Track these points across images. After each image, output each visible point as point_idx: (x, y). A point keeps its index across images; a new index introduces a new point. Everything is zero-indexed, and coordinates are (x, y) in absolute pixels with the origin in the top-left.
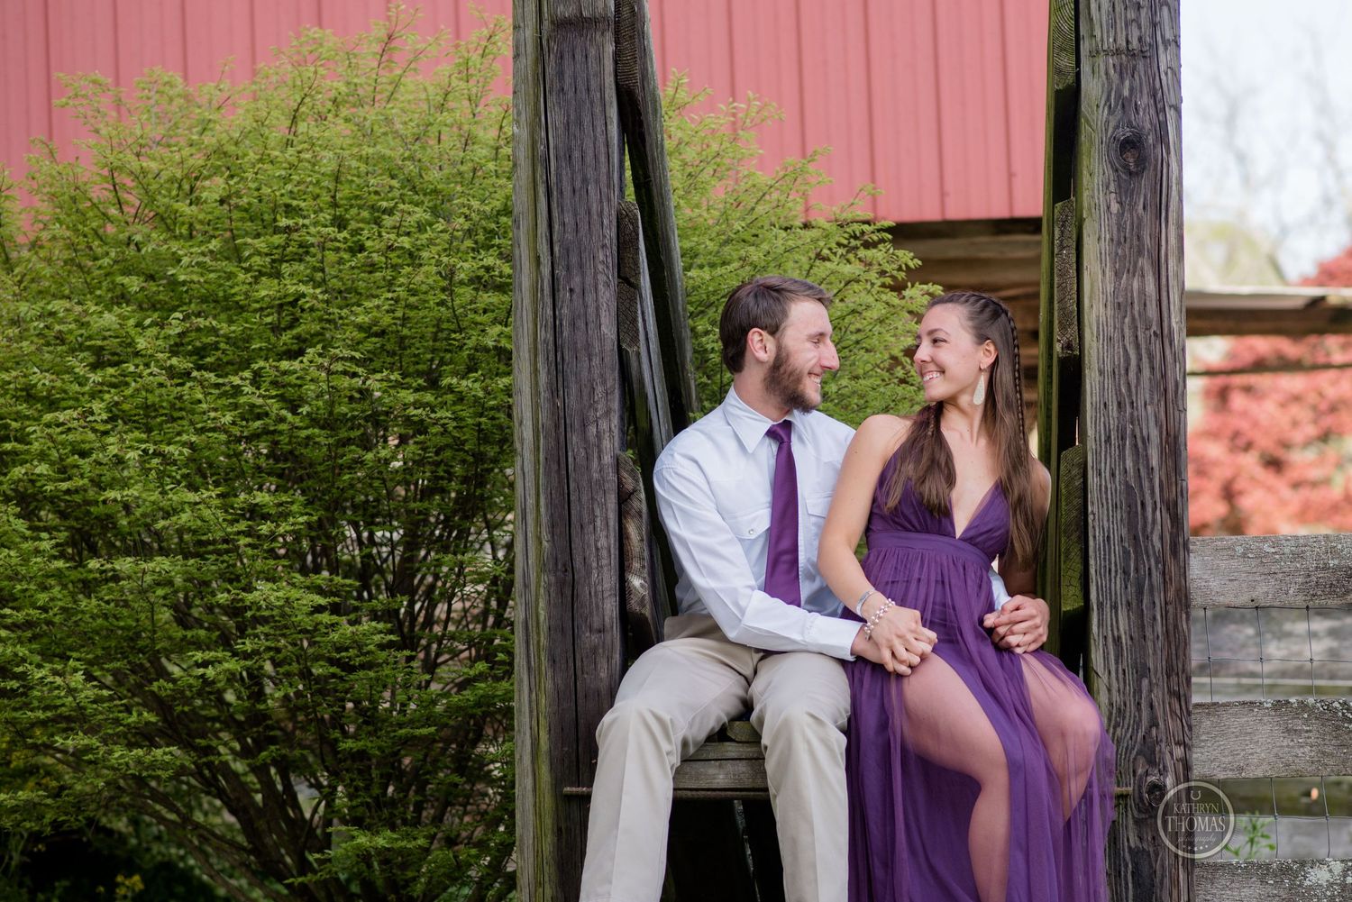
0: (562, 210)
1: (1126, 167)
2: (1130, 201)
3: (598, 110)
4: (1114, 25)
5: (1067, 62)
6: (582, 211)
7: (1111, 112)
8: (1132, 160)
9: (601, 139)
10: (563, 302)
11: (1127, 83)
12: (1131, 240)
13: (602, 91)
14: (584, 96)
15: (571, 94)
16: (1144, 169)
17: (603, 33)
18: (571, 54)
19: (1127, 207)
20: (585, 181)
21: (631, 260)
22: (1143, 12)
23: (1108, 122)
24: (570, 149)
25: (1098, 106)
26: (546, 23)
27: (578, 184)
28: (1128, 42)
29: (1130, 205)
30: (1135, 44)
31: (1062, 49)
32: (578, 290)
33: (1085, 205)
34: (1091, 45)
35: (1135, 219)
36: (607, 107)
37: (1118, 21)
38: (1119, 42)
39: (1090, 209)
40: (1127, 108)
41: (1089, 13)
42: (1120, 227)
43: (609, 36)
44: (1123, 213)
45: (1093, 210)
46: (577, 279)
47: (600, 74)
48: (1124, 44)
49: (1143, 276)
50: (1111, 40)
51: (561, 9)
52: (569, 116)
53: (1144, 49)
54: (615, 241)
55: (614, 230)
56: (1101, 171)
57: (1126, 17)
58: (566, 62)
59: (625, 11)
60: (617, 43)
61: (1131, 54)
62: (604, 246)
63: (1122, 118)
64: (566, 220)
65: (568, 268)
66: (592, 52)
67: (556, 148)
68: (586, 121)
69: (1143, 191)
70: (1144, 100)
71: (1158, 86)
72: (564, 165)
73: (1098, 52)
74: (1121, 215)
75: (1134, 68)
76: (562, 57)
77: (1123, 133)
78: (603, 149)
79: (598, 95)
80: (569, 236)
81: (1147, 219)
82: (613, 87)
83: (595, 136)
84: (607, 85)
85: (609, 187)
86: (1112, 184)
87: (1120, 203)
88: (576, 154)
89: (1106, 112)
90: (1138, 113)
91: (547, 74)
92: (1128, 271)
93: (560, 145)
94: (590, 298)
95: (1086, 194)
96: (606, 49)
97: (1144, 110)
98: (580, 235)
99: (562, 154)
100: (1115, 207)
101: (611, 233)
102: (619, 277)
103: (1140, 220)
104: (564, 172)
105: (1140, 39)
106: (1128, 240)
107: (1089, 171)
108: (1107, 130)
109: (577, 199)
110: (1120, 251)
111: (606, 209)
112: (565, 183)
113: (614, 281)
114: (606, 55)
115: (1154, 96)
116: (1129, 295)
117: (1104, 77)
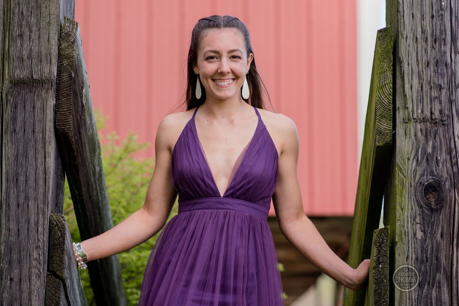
0: (9, 219)
1: (428, 205)
2: (431, 231)
3: (40, 146)
4: (422, 101)
5: (386, 126)
6: (23, 221)
7: (418, 163)
8: (433, 200)
9: (41, 168)
10: (4, 288)
11: (431, 143)
12: (432, 260)
13: (44, 132)
14: (31, 136)
15: (20, 135)
16: (442, 207)
17: (47, 91)
18: (22, 105)
19: (429, 235)
20: (27, 198)
21: (58, 259)
22: (444, 92)
23: (416, 171)
24: (17, 174)
25: (408, 159)
26: (6, 82)
27: (21, 201)
28: (432, 113)
29: (431, 233)
30: (437, 114)
31: (382, 117)
32: (16, 279)
33: (398, 231)
34: (404, 114)
35: (435, 244)
36: (47, 145)
37: (425, 98)
38: (425, 112)
39: (401, 235)
40: (430, 160)
41: (404, 91)
42: (423, 250)
43: (52, 94)
44: (426, 240)
45: (403, 236)
46: (16, 271)
47: (43, 120)
48: (429, 114)
49: (440, 287)
50: (419, 111)
51: (17, 72)
52: (18, 150)
53: (444, 119)
54: (46, 244)
55: (46, 235)
56: (410, 207)
57: (431, 95)
58: (19, 112)
59: (65, 76)
60: (57, 98)
61: (434, 122)
62: (38, 247)
63: (426, 169)
64: (11, 227)
65: (10, 263)
66: (38, 104)
67: (7, 173)
68: (31, 154)
69: (441, 223)
70: (443, 156)
71: (453, 146)
72: (12, 186)
73: (409, 120)
74: (424, 241)
75: (436, 133)
76: (16, 107)
77: (428, 179)
78: (41, 175)
79: (41, 136)
80: (13, 239)
81: (444, 244)
82: (52, 130)
83: (36, 166)
84: (47, 128)
85: (44, 203)
86: (418, 217)
87: (424, 232)
88: (22, 178)
89: (415, 163)
90: (438, 166)
91: (4, 119)
92: (429, 283)
93: (11, 171)
94: (25, 286)
95: (398, 224)
96: (49, 102)
97: (443, 163)
98: (20, 238)
99: (11, 177)
100: (420, 235)
101: (44, 238)
102: (48, 270)
103: (438, 245)
104: (12, 191)
105: (441, 112)
106: (429, 260)
107: (401, 207)
108: (415, 177)
109: (20, 211)
110: (423, 268)
111: (41, 220)
112: (12, 199)
113: (44, 272)
114: (48, 107)
115: (450, 153)
116: (429, 301)
117: (414, 138)
